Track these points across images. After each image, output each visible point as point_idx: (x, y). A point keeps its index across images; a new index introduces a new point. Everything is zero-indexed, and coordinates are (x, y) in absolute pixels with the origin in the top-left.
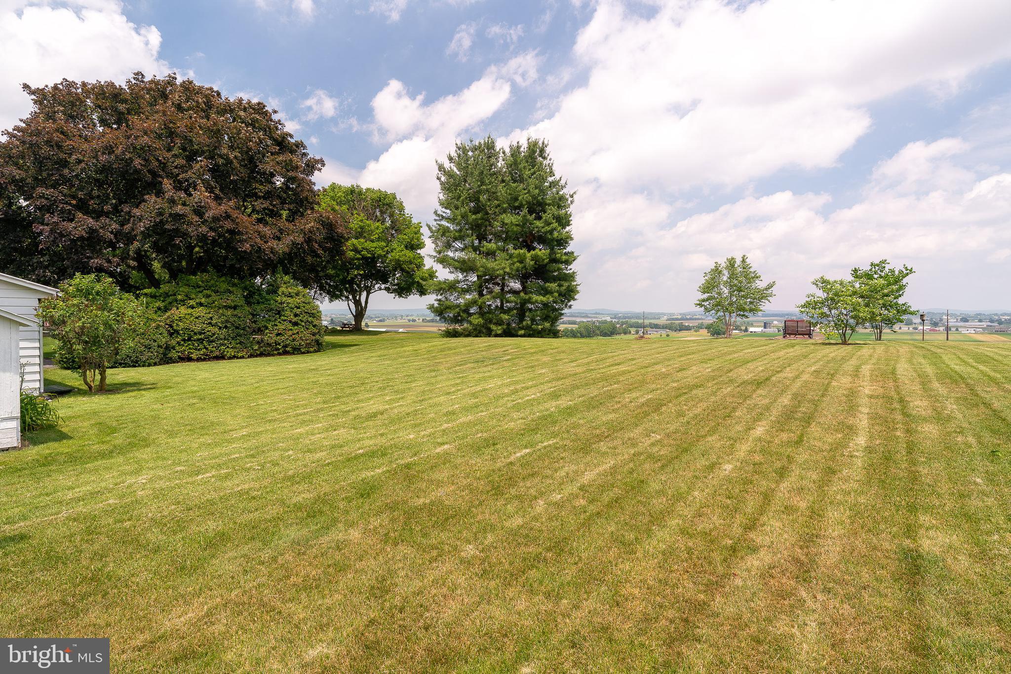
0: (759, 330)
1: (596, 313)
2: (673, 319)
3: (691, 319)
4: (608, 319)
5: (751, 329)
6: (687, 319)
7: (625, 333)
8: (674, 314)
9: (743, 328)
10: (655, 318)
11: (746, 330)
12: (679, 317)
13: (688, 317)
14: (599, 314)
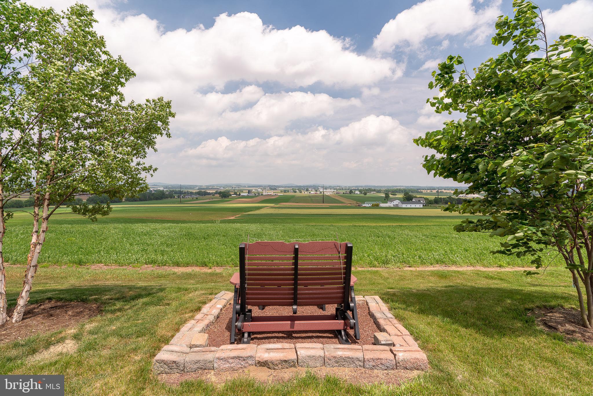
0: (246, 194)
1: (154, 185)
2: (202, 189)
3: (211, 189)
4: (162, 189)
5: (242, 194)
6: (209, 189)
7: (171, 198)
8: (202, 186)
9: (238, 193)
10: (191, 188)
11: (240, 195)
12: (205, 187)
13: (210, 187)
14: (156, 185)
